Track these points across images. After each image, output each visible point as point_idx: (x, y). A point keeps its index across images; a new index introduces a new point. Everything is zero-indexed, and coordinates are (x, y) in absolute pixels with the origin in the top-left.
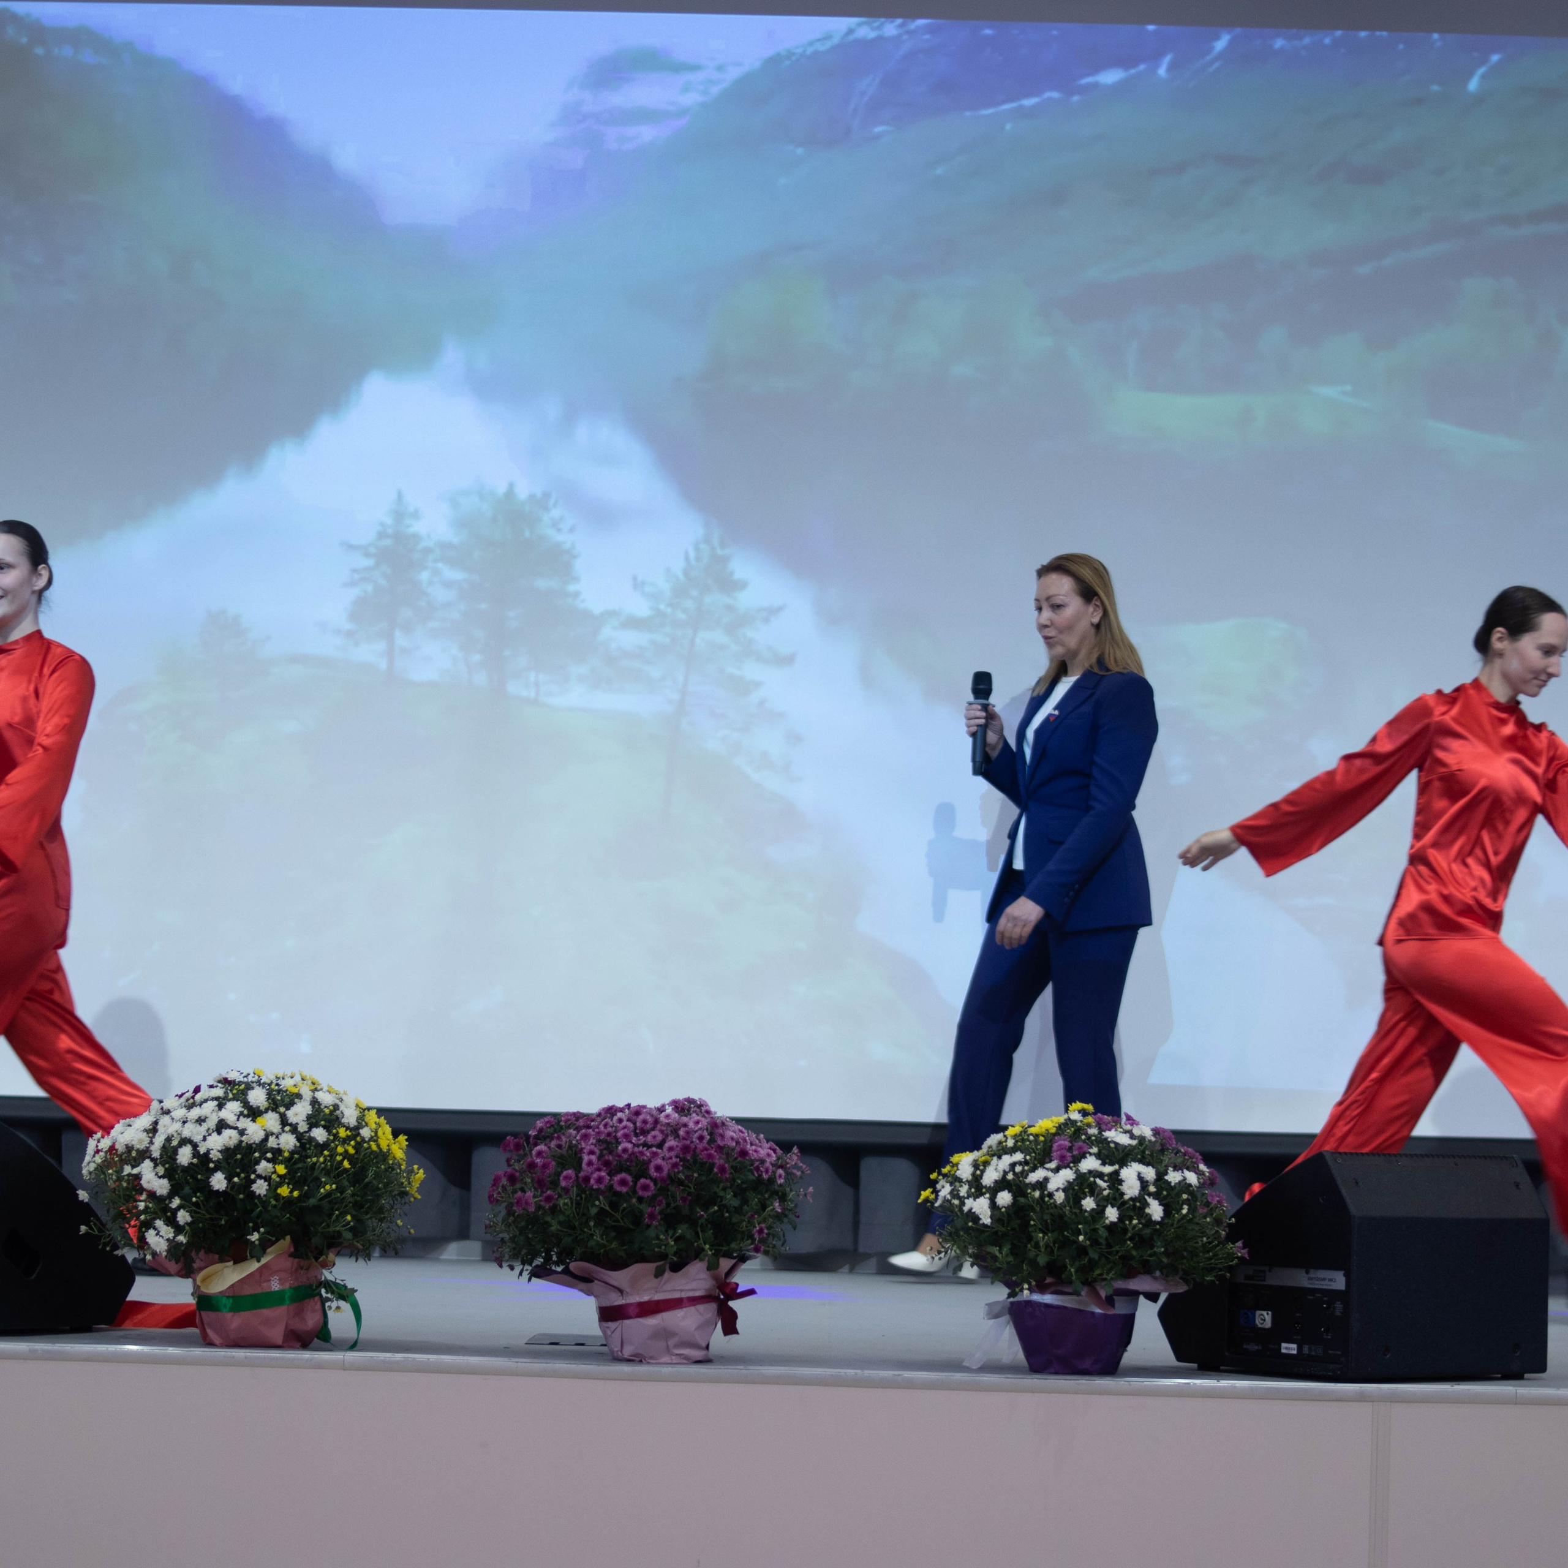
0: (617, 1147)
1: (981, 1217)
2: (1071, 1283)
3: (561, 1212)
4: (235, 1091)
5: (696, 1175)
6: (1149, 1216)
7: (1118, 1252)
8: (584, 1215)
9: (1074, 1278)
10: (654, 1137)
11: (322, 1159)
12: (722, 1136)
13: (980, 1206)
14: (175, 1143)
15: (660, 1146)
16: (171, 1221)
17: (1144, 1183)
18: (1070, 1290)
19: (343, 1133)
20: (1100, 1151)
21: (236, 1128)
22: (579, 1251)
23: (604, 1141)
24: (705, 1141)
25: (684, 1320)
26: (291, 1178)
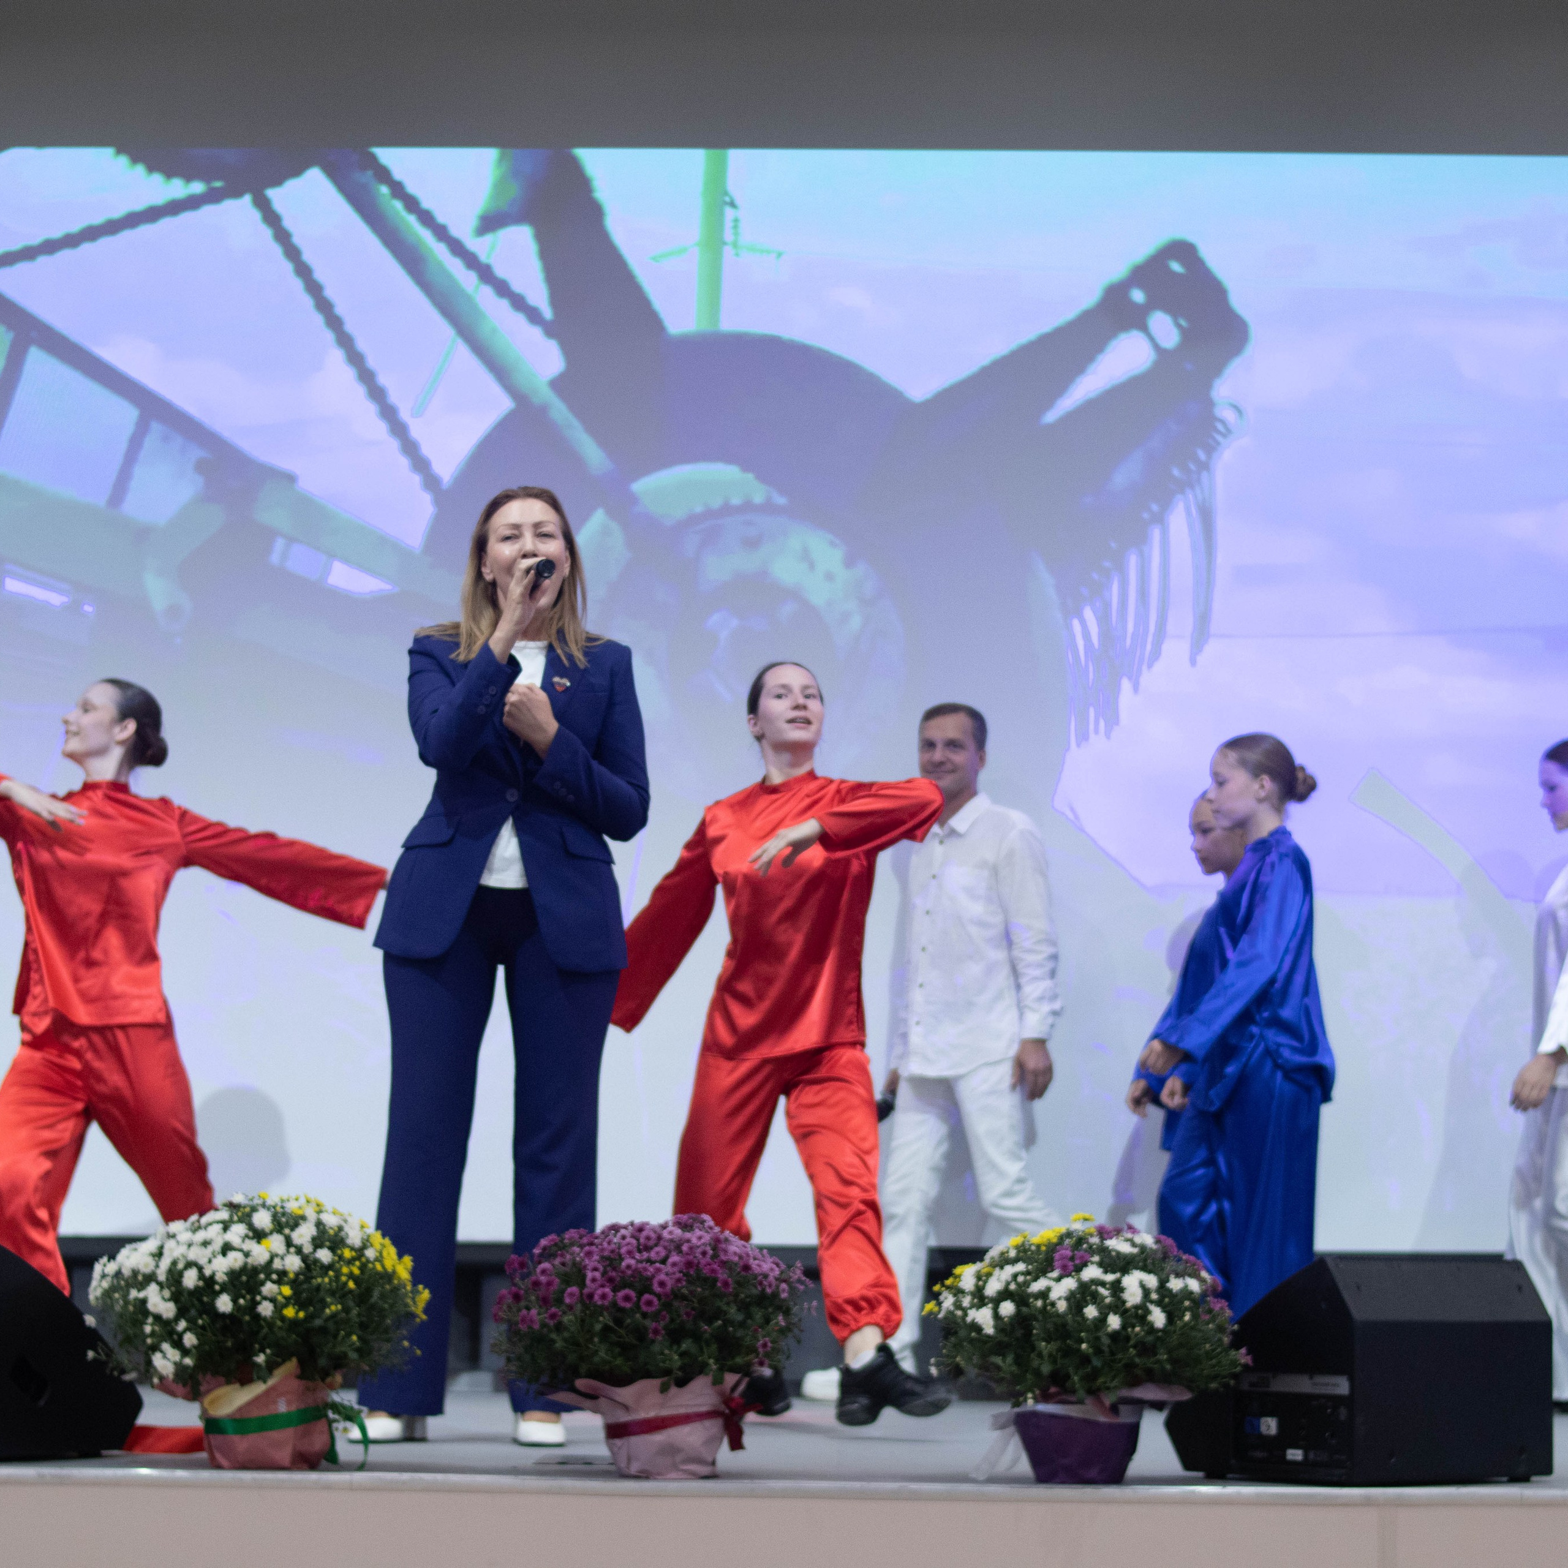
0: (620, 1264)
1: (984, 1326)
2: (1073, 1392)
3: (566, 1329)
4: (240, 1214)
5: (699, 1290)
6: (1151, 1325)
7: (1120, 1360)
8: (588, 1331)
9: (1077, 1387)
10: (657, 1253)
11: (327, 1280)
12: (725, 1251)
13: (983, 1317)
14: (180, 1266)
15: (664, 1261)
16: (178, 1344)
17: (1146, 1291)
18: (1073, 1399)
19: (347, 1254)
20: (1101, 1259)
21: (241, 1250)
22: (583, 1368)
23: (608, 1258)
24: (708, 1256)
25: (690, 1436)
26: (297, 1300)
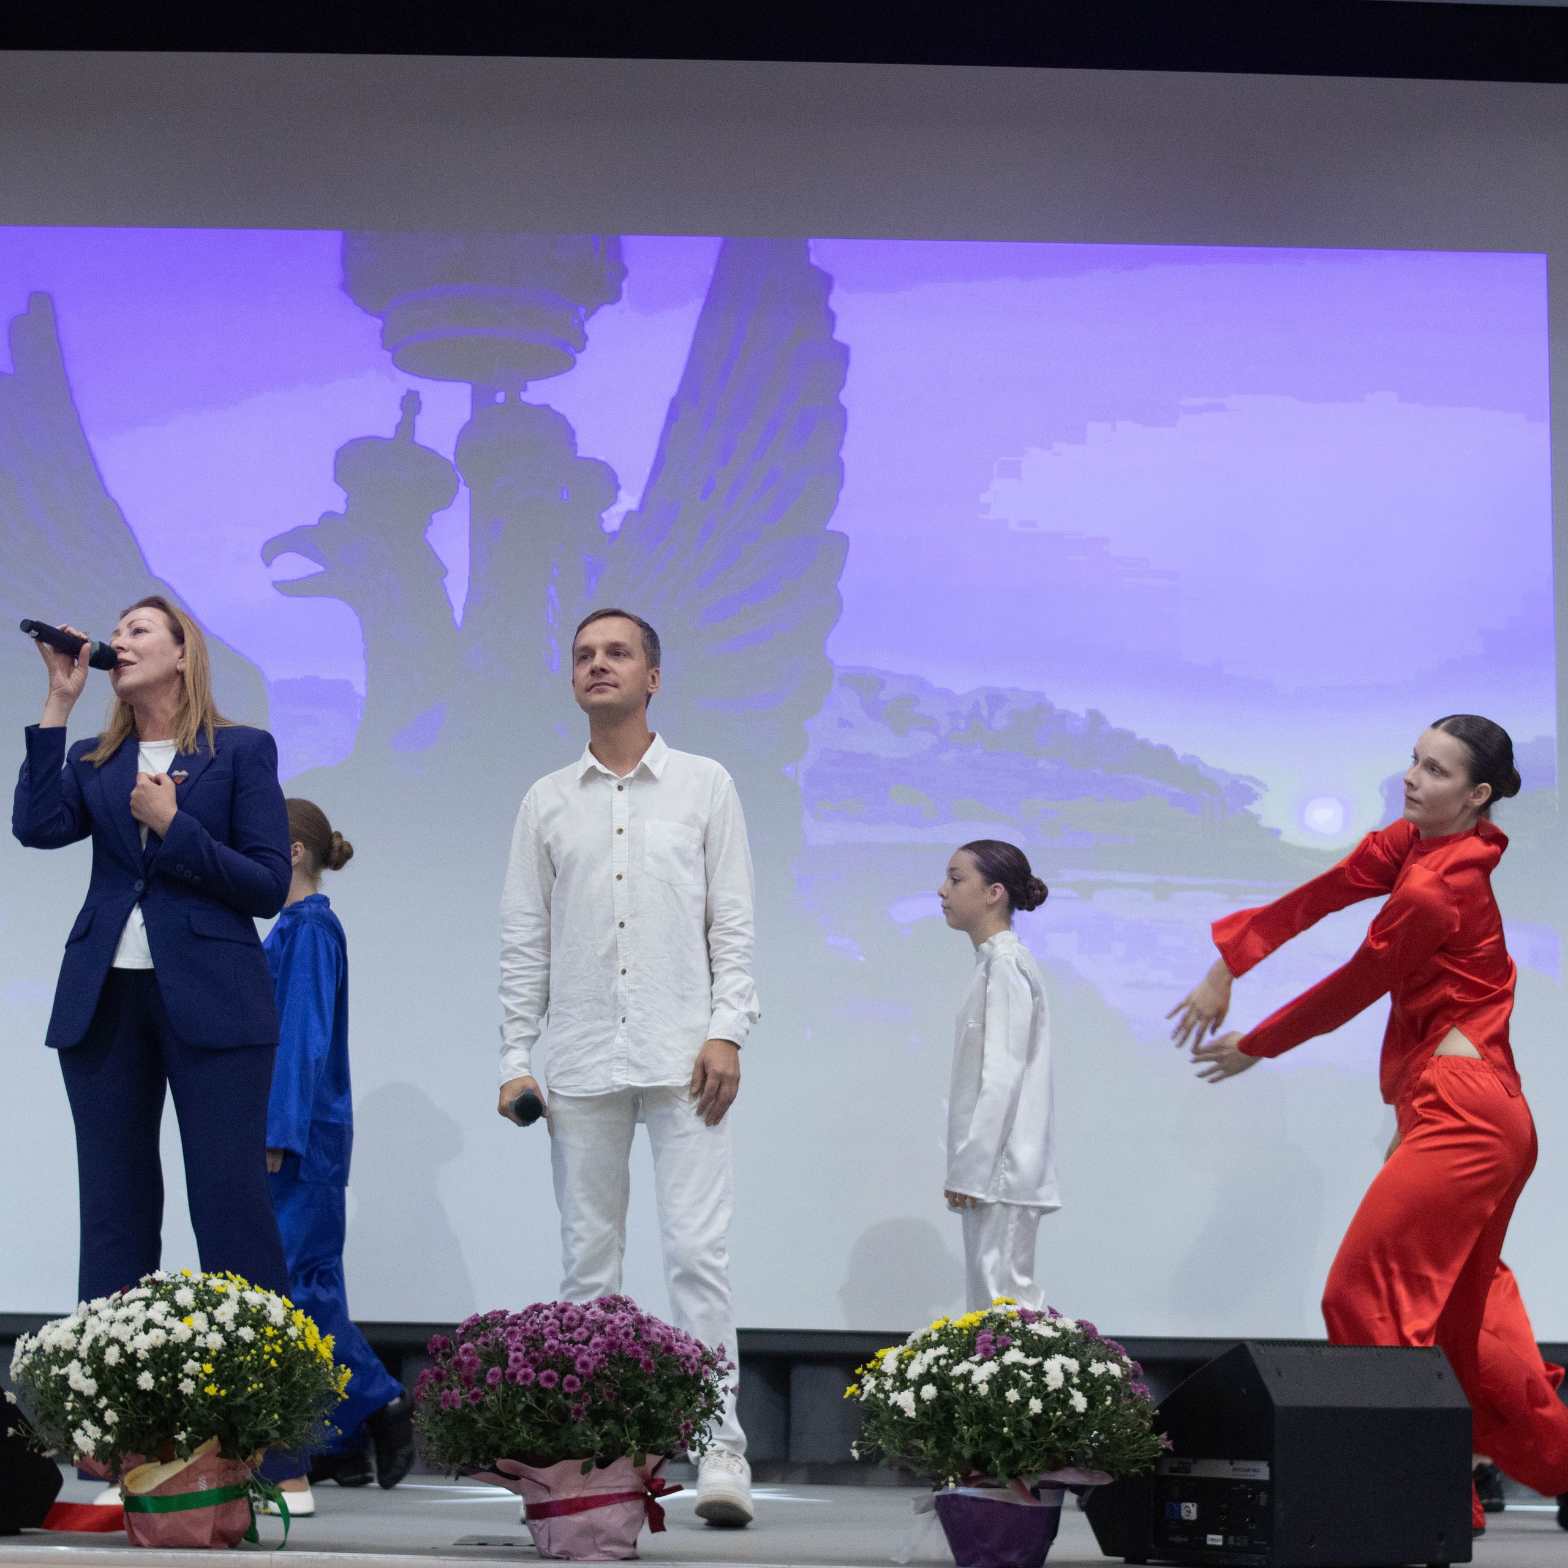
0: (543, 1344)
1: (905, 1410)
2: (995, 1476)
3: (487, 1408)
4: (162, 1291)
5: (621, 1371)
6: (1073, 1408)
7: (1042, 1444)
8: (510, 1412)
9: (998, 1470)
10: (580, 1334)
11: (249, 1358)
12: (648, 1332)
13: (905, 1400)
14: (102, 1343)
15: (586, 1342)
16: (99, 1421)
17: (1068, 1376)
18: (995, 1482)
19: (270, 1332)
20: (1023, 1343)
21: (163, 1328)
22: (505, 1449)
23: (532, 1339)
24: (631, 1337)
25: (612, 1517)
26: (218, 1377)
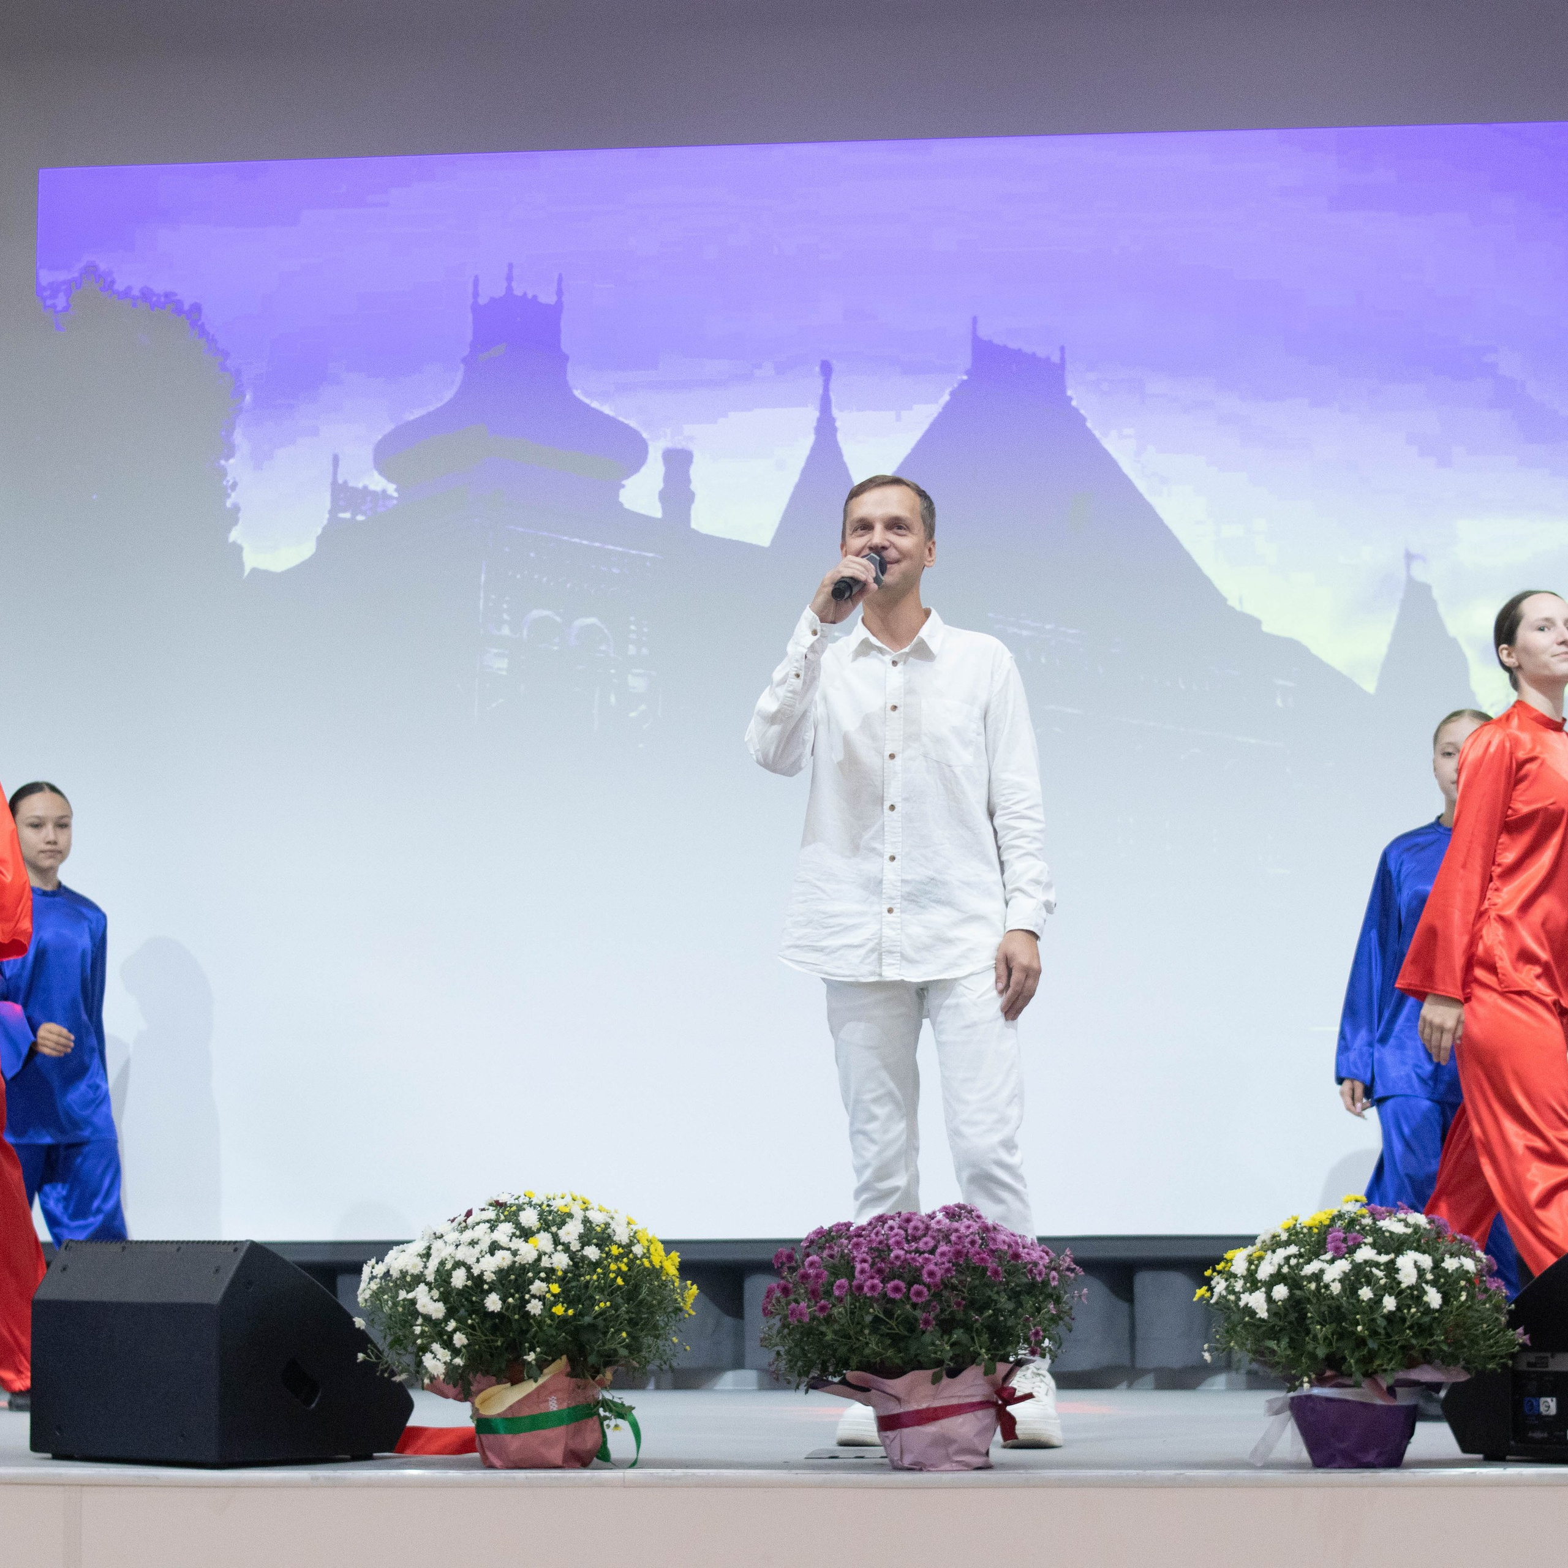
0: (889, 1255)
1: (1257, 1311)
2: (1350, 1375)
3: (835, 1321)
4: (506, 1213)
5: (969, 1279)
6: (1427, 1304)
7: (1397, 1342)
8: (858, 1323)
9: (1353, 1369)
10: (926, 1243)
11: (595, 1277)
12: (994, 1240)
13: (1257, 1301)
14: (449, 1266)
15: (932, 1252)
16: (448, 1344)
17: (1421, 1272)
18: (1351, 1382)
19: (615, 1250)
20: (1375, 1241)
21: (509, 1249)
22: (854, 1361)
23: (878, 1250)
24: (977, 1246)
25: (964, 1427)
26: (566, 1297)
